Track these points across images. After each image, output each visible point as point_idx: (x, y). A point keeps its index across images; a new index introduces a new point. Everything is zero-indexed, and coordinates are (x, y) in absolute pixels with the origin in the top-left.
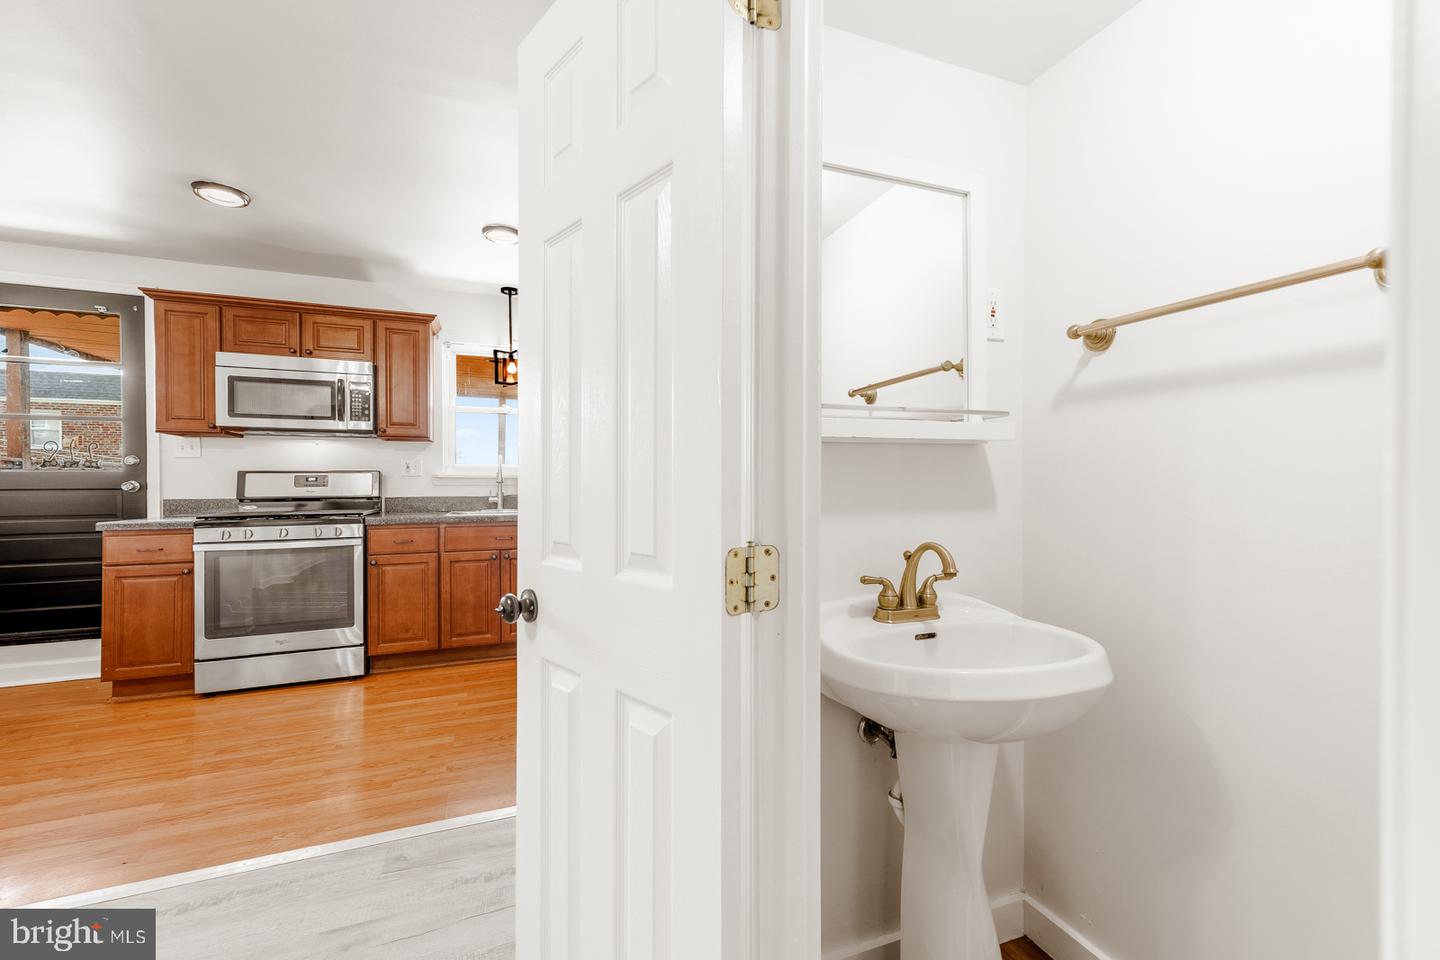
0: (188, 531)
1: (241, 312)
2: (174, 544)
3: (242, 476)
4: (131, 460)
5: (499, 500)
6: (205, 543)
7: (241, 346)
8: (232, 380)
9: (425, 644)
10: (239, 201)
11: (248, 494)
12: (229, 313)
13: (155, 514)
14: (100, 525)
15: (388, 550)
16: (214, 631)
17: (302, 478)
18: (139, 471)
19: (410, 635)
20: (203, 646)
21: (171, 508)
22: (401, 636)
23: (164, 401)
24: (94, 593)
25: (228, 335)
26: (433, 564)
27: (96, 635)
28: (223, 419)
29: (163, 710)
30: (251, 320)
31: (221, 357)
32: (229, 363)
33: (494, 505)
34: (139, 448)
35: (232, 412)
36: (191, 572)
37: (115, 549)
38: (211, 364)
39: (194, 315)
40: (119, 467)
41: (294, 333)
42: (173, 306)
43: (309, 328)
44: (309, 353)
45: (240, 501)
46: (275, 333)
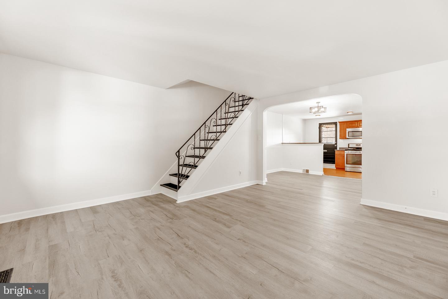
0: (344, 151)
1: (349, 123)
2: (342, 152)
3: (349, 144)
4: (336, 142)
6: (346, 152)
7: (350, 127)
8: (348, 132)
11: (350, 147)
12: (348, 123)
13: (338, 149)
14: (335, 150)
16: (347, 164)
17: (357, 145)
18: (336, 144)
20: (346, 165)
21: (340, 148)
23: (340, 135)
24: (334, 158)
25: (348, 126)
27: (335, 164)
28: (347, 137)
29: (341, 172)
30: (350, 124)
31: (347, 129)
32: (348, 130)
34: (336, 141)
36: (344, 156)
37: (336, 152)
38: (346, 130)
39: (344, 124)
40: (334, 143)
41: (356, 124)
42: (341, 123)
43: (359, 124)
44: (359, 127)
45: (349, 147)
46: (354, 125)
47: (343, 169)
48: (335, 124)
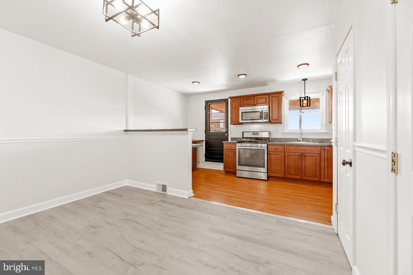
0: (235, 144)
1: (244, 98)
2: (233, 146)
3: (243, 132)
4: (226, 130)
5: (301, 139)
6: (238, 146)
7: (243, 106)
8: (242, 113)
9: (281, 175)
10: (245, 76)
12: (241, 99)
13: (230, 140)
14: (224, 142)
15: (272, 151)
16: (240, 164)
17: (254, 133)
18: (227, 132)
19: (277, 172)
20: (238, 167)
21: (232, 139)
22: (275, 172)
23: (232, 121)
24: (222, 154)
25: (241, 104)
26: (283, 155)
27: (222, 162)
28: (241, 121)
29: (231, 178)
30: (245, 100)
31: (241, 108)
32: (242, 109)
33: (300, 141)
34: (227, 127)
35: (242, 120)
36: (236, 152)
37: (225, 146)
38: (239, 110)
39: (236, 100)
40: (224, 131)
41: (253, 101)
42: (233, 99)
43: (256, 100)
44: (256, 105)
45: (243, 138)
46: (249, 102)
47: (235, 173)
48: (226, 101)
